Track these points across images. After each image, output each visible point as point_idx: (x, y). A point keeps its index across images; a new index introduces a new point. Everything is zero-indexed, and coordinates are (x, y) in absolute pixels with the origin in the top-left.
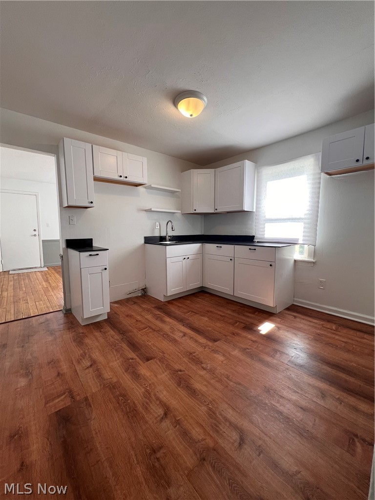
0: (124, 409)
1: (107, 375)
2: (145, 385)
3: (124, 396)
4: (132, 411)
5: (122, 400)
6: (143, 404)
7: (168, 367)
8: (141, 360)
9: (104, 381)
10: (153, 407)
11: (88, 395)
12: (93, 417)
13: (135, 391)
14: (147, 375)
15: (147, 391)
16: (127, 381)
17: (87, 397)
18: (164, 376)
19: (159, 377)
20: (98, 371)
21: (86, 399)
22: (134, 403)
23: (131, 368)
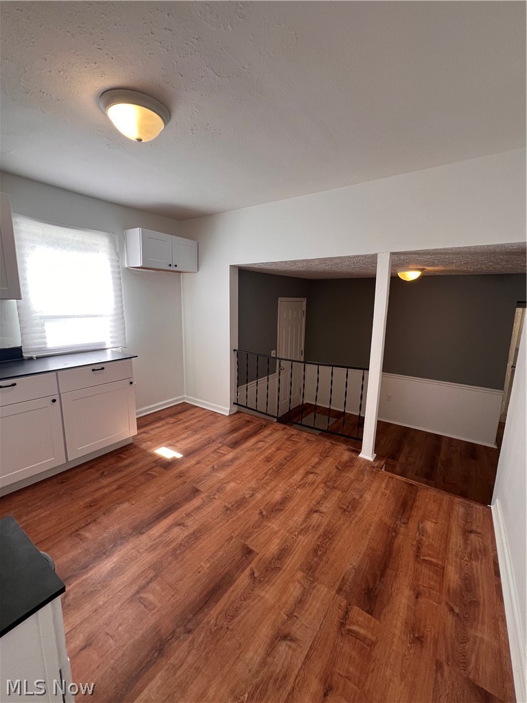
0: (328, 543)
1: (295, 591)
2: (293, 538)
3: (315, 551)
4: (326, 536)
5: (321, 551)
6: (316, 530)
7: (258, 525)
8: (253, 560)
9: (307, 587)
10: (315, 522)
11: (333, 593)
12: (351, 566)
13: (304, 543)
14: (278, 541)
15: (300, 533)
16: (294, 560)
17: (336, 593)
18: (274, 525)
19: (276, 528)
20: (292, 613)
21: (339, 591)
22: (318, 538)
23: (273, 567)
